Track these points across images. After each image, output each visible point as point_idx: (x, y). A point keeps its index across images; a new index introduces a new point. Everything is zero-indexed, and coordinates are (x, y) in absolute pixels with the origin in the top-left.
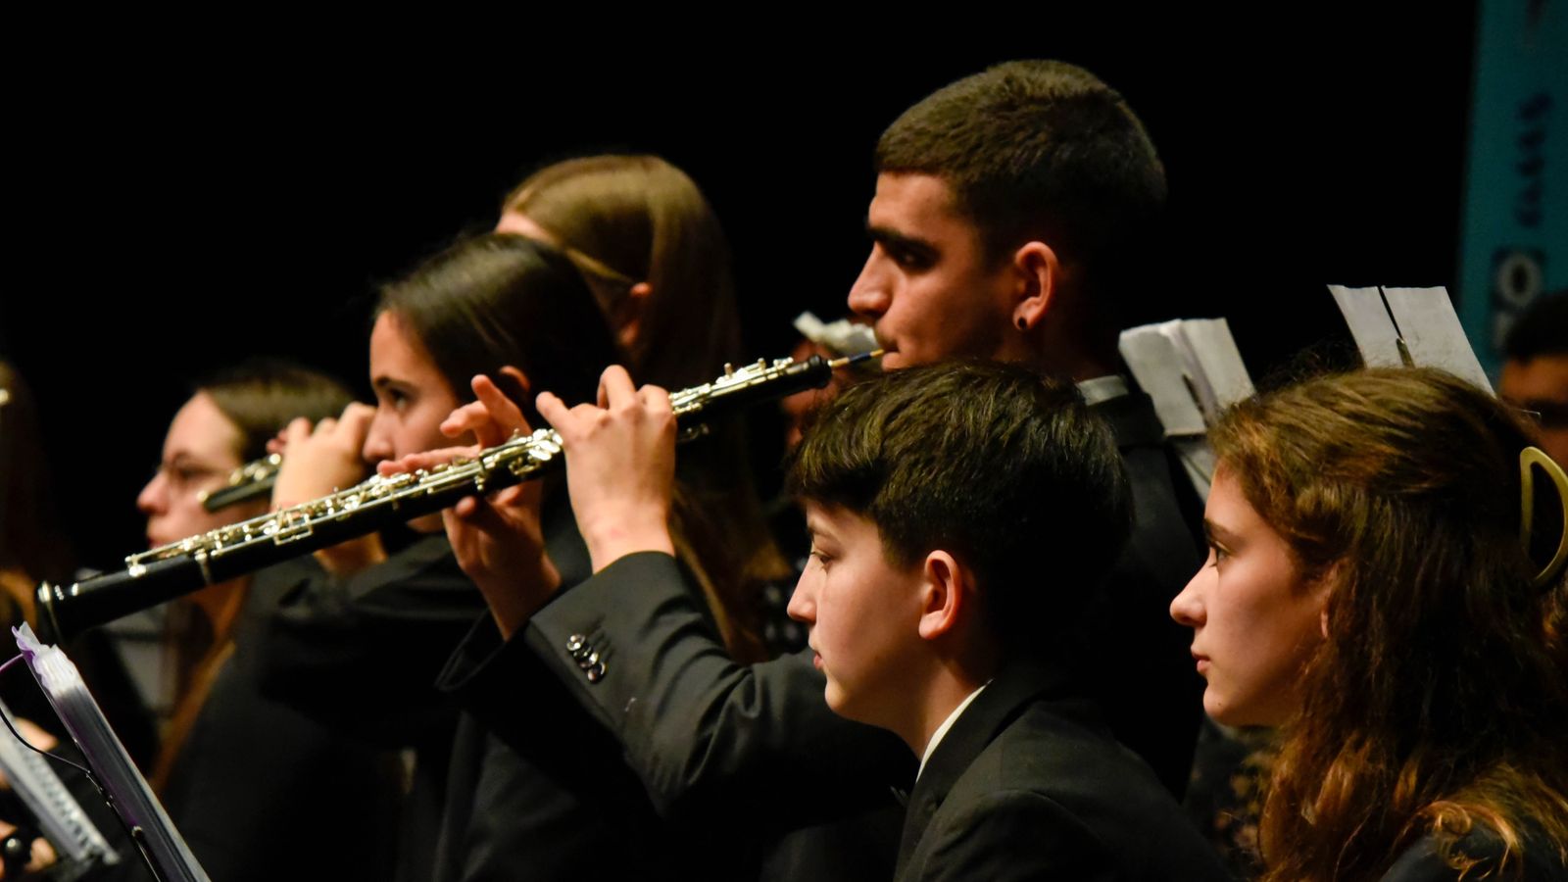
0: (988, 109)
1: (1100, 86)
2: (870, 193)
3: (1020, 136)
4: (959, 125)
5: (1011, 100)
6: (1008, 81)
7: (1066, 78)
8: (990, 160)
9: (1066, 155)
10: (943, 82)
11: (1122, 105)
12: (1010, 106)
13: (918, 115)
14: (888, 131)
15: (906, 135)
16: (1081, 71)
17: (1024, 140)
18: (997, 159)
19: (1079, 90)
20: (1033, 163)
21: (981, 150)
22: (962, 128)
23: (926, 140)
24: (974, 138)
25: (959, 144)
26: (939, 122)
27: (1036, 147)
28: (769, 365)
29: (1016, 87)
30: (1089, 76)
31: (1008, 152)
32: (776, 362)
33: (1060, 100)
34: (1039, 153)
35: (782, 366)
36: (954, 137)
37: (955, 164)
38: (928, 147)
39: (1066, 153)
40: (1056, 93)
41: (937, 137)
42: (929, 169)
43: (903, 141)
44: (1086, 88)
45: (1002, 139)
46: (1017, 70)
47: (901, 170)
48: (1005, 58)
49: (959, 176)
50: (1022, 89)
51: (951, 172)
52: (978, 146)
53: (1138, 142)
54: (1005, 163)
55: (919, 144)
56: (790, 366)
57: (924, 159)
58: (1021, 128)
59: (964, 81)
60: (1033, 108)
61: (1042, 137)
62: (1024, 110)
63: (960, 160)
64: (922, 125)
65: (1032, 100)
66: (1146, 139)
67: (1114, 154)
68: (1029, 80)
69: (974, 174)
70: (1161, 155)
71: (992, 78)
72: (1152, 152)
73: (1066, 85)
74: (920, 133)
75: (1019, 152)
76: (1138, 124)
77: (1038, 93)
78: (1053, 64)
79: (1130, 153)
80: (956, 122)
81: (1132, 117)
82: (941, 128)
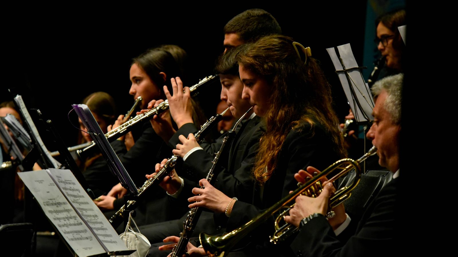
0: (244, 19)
1: (266, 12)
2: (224, 39)
3: (251, 24)
4: (239, 23)
5: (249, 17)
6: (248, 13)
7: (259, 11)
8: (245, 29)
9: (260, 27)
10: (235, 15)
11: (271, 16)
12: (248, 18)
13: (231, 22)
14: (225, 26)
15: (229, 26)
16: (262, 10)
17: (252, 24)
18: (247, 29)
19: (262, 13)
20: (254, 28)
21: (244, 27)
22: (239, 24)
23: (233, 27)
24: (242, 25)
25: (239, 27)
26: (235, 23)
27: (254, 25)
28: (208, 78)
29: (249, 14)
30: (264, 11)
31: (249, 27)
32: (209, 77)
33: (258, 16)
34: (255, 27)
35: (210, 77)
36: (238, 25)
37: (239, 31)
38: (233, 28)
39: (260, 26)
40: (257, 14)
41: (234, 26)
42: (234, 32)
43: (229, 27)
44: (263, 13)
45: (247, 25)
46: (250, 11)
47: (229, 33)
48: (247, 10)
49: (240, 33)
50: (250, 14)
51: (238, 32)
52: (243, 27)
53: (274, 22)
54: (248, 29)
55: (231, 28)
56: (212, 77)
57: (233, 30)
58: (251, 22)
59: (239, 14)
60: (253, 18)
61: (255, 23)
62: (251, 18)
63: (240, 30)
64: (232, 24)
65: (253, 16)
66: (276, 22)
67: (270, 25)
68: (252, 13)
69: (243, 32)
70: (280, 25)
71: (245, 13)
72: (278, 24)
73: (259, 13)
74: (232, 25)
75: (251, 27)
76: (275, 19)
77: (254, 15)
78: (256, 9)
79: (273, 25)
80: (238, 22)
81: (273, 17)
82: (235, 24)
